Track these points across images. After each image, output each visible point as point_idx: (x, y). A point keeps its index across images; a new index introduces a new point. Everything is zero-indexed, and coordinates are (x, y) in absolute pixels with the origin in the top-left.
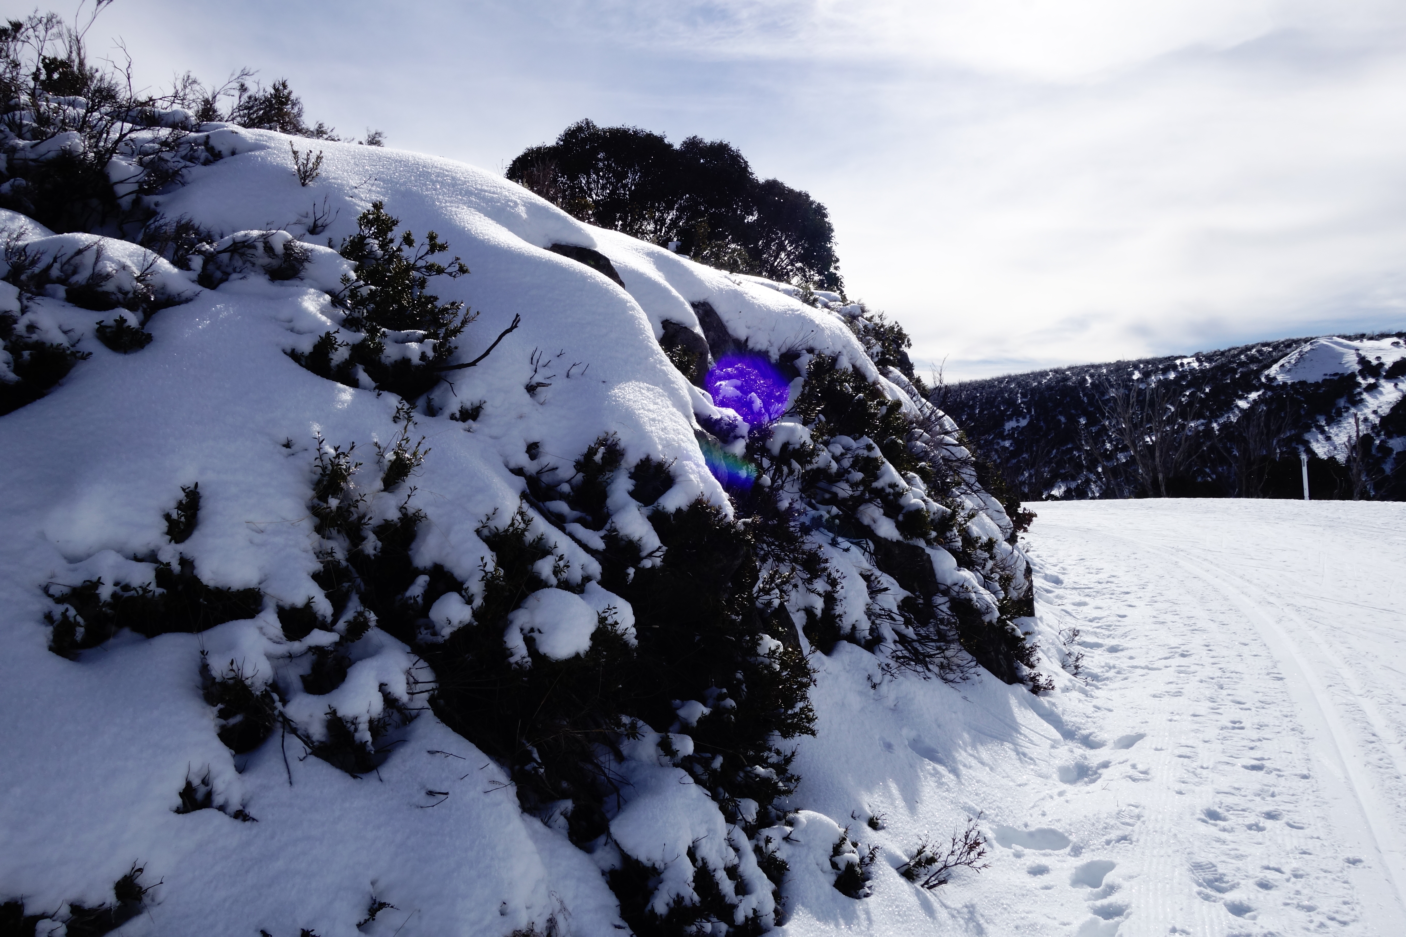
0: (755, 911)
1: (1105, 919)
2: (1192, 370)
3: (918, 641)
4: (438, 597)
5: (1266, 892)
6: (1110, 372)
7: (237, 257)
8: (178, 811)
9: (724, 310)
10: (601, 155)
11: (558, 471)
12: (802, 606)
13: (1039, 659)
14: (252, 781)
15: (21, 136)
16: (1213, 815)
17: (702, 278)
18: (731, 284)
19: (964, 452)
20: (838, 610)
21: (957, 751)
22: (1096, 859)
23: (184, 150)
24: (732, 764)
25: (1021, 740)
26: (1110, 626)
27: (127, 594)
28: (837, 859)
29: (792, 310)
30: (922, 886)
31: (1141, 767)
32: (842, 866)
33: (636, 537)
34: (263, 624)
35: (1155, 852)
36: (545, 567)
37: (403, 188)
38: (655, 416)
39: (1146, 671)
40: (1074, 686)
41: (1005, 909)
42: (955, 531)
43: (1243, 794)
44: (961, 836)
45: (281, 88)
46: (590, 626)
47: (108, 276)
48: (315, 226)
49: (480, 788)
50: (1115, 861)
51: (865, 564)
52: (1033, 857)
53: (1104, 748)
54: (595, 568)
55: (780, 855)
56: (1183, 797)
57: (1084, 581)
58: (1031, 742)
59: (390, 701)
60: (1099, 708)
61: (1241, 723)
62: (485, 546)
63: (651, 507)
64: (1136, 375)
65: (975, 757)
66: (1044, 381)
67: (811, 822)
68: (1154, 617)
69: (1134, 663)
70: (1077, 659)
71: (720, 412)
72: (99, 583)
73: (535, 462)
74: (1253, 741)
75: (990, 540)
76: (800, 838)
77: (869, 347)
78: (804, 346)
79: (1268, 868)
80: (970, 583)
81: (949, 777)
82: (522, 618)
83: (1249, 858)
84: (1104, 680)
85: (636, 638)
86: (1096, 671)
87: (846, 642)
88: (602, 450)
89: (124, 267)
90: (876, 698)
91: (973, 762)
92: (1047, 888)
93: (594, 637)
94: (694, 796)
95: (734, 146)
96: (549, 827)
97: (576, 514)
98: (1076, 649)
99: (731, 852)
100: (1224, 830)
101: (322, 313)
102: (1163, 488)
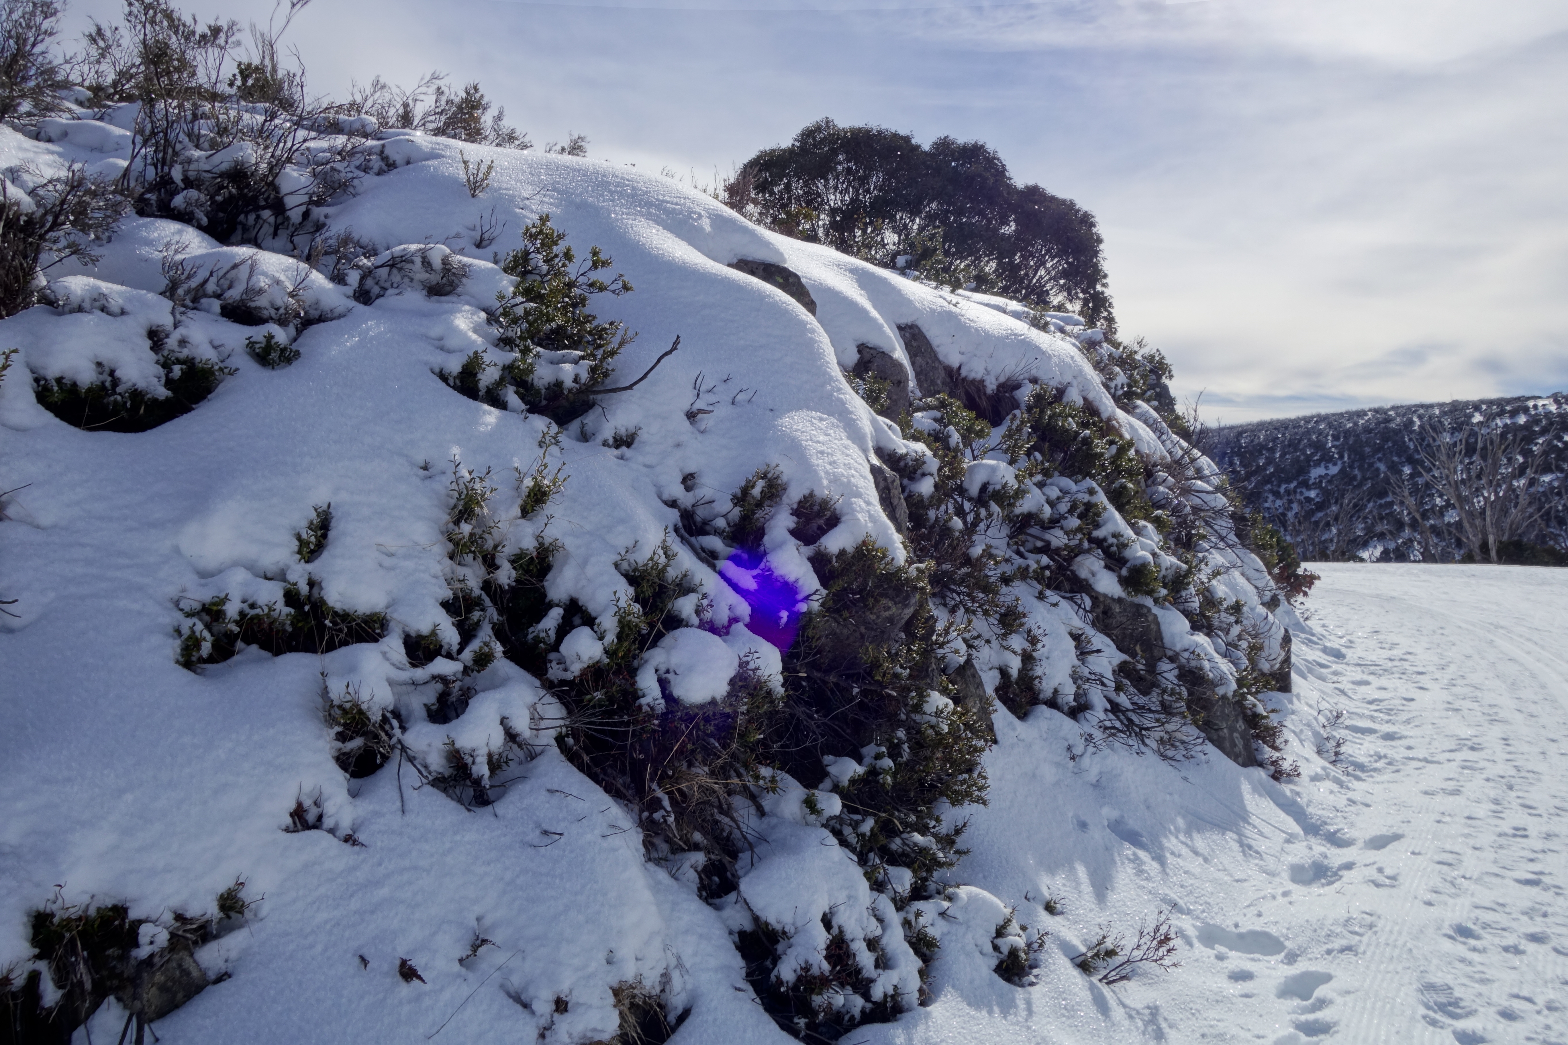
0: (895, 986)
1: (1307, 1035)
2: (1548, 414)
3: (1133, 711)
4: (569, 632)
5: (1508, 1023)
6: (1444, 413)
7: (395, 271)
8: (287, 830)
9: (935, 335)
10: (841, 157)
11: (714, 504)
12: (996, 665)
13: (1286, 742)
14: (364, 807)
15: (197, 147)
16: (1463, 932)
17: (912, 298)
18: (946, 304)
19: (1221, 500)
20: (1038, 671)
21: (1166, 837)
22: (1312, 968)
23: (358, 160)
24: (887, 829)
25: (1248, 831)
26: (1391, 710)
27: (253, 612)
28: (1000, 941)
29: (1015, 335)
30: (1100, 980)
31: (1388, 871)
32: (1005, 950)
33: (791, 578)
34: (386, 649)
35: (1382, 967)
36: (686, 606)
37: (578, 200)
38: (824, 448)
39: (1423, 764)
40: (1328, 775)
41: (1193, 1014)
42: (1192, 590)
43: (1507, 910)
44: (1150, 929)
45: (472, 91)
46: (729, 671)
47: (261, 291)
48: (482, 240)
49: (597, 832)
50: (1333, 973)
51: (1077, 622)
52: (1237, 960)
53: (1352, 847)
54: (744, 609)
55: (931, 932)
56: (1432, 909)
57: (1372, 657)
58: (1261, 834)
59: (511, 736)
60: (1354, 802)
61: (1525, 830)
62: (623, 581)
63: (812, 547)
64: (1477, 418)
65: (1187, 845)
66: (1361, 422)
67: (972, 898)
68: (1449, 703)
69: (1411, 754)
70: (1339, 745)
71: (906, 446)
72: (225, 600)
73: (691, 494)
74: (1535, 852)
75: (1237, 602)
76: (958, 915)
77: (1110, 377)
78: (1026, 375)
79: (1517, 996)
80: (1204, 649)
81: (1152, 867)
82: (657, 658)
83: (1496, 985)
84: (1371, 770)
85: (783, 686)
86: (1362, 759)
87: (1044, 707)
88: (761, 484)
89: (278, 282)
90: (1076, 770)
91: (1184, 851)
92: (1247, 996)
93: (732, 682)
94: (836, 859)
95: (990, 147)
96: (676, 879)
97: (731, 551)
98: (1339, 733)
99: (874, 921)
100: (1474, 949)
101: (475, 331)
102: (1493, 553)
